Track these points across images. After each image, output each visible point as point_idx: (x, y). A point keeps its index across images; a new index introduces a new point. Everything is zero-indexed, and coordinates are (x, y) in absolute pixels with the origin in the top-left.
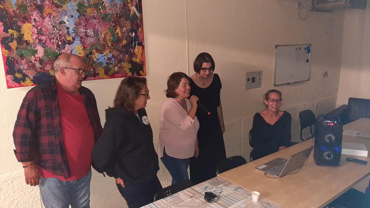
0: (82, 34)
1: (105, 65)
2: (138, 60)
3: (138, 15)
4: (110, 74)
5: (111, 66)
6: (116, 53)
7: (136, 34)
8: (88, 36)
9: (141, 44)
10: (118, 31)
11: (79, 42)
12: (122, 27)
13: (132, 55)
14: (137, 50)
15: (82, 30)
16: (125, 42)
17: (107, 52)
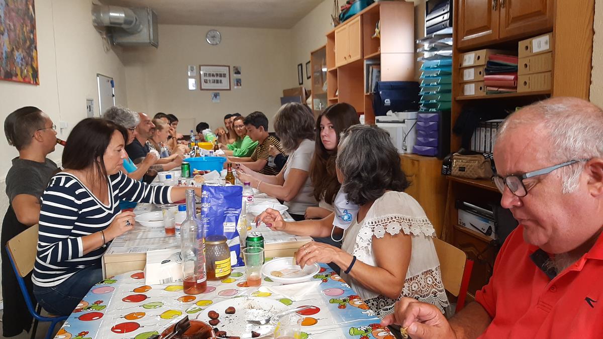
0: (8, 26)
1: (20, 66)
2: (35, 66)
3: (33, 16)
4: (23, 77)
5: (23, 68)
6: (25, 54)
7: (33, 36)
8: (10, 29)
9: (36, 48)
10: (25, 29)
11: (7, 34)
12: (26, 26)
13: (32, 58)
14: (34, 54)
15: (8, 22)
16: (28, 43)
17: (20, 51)
